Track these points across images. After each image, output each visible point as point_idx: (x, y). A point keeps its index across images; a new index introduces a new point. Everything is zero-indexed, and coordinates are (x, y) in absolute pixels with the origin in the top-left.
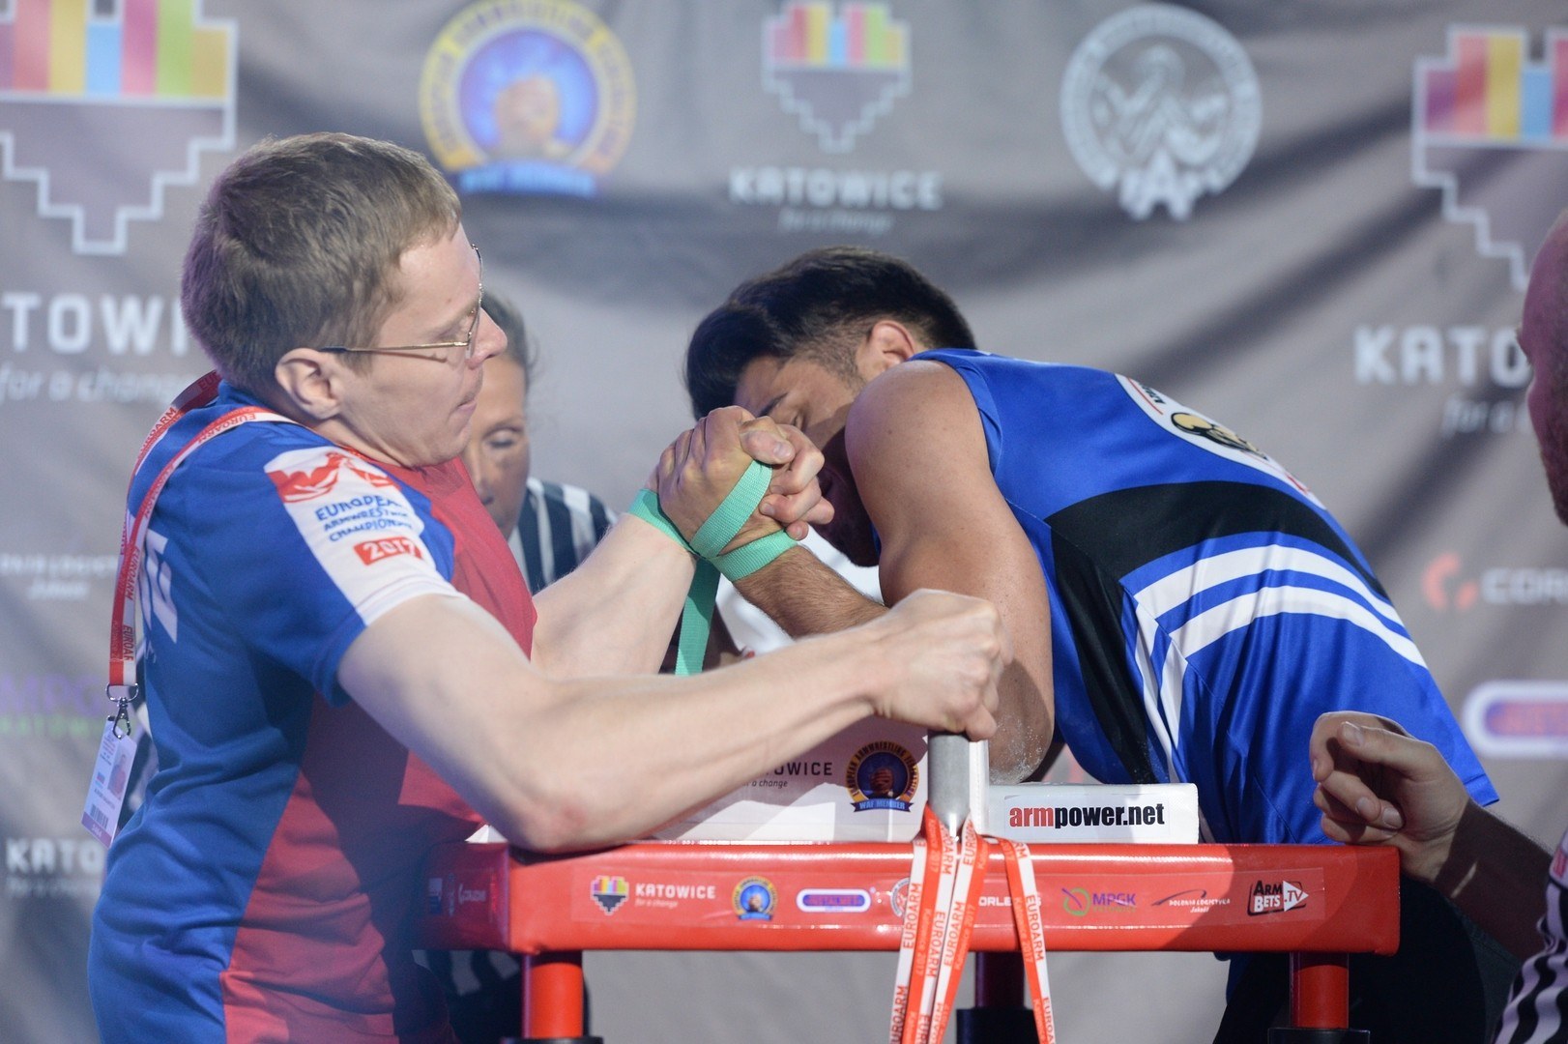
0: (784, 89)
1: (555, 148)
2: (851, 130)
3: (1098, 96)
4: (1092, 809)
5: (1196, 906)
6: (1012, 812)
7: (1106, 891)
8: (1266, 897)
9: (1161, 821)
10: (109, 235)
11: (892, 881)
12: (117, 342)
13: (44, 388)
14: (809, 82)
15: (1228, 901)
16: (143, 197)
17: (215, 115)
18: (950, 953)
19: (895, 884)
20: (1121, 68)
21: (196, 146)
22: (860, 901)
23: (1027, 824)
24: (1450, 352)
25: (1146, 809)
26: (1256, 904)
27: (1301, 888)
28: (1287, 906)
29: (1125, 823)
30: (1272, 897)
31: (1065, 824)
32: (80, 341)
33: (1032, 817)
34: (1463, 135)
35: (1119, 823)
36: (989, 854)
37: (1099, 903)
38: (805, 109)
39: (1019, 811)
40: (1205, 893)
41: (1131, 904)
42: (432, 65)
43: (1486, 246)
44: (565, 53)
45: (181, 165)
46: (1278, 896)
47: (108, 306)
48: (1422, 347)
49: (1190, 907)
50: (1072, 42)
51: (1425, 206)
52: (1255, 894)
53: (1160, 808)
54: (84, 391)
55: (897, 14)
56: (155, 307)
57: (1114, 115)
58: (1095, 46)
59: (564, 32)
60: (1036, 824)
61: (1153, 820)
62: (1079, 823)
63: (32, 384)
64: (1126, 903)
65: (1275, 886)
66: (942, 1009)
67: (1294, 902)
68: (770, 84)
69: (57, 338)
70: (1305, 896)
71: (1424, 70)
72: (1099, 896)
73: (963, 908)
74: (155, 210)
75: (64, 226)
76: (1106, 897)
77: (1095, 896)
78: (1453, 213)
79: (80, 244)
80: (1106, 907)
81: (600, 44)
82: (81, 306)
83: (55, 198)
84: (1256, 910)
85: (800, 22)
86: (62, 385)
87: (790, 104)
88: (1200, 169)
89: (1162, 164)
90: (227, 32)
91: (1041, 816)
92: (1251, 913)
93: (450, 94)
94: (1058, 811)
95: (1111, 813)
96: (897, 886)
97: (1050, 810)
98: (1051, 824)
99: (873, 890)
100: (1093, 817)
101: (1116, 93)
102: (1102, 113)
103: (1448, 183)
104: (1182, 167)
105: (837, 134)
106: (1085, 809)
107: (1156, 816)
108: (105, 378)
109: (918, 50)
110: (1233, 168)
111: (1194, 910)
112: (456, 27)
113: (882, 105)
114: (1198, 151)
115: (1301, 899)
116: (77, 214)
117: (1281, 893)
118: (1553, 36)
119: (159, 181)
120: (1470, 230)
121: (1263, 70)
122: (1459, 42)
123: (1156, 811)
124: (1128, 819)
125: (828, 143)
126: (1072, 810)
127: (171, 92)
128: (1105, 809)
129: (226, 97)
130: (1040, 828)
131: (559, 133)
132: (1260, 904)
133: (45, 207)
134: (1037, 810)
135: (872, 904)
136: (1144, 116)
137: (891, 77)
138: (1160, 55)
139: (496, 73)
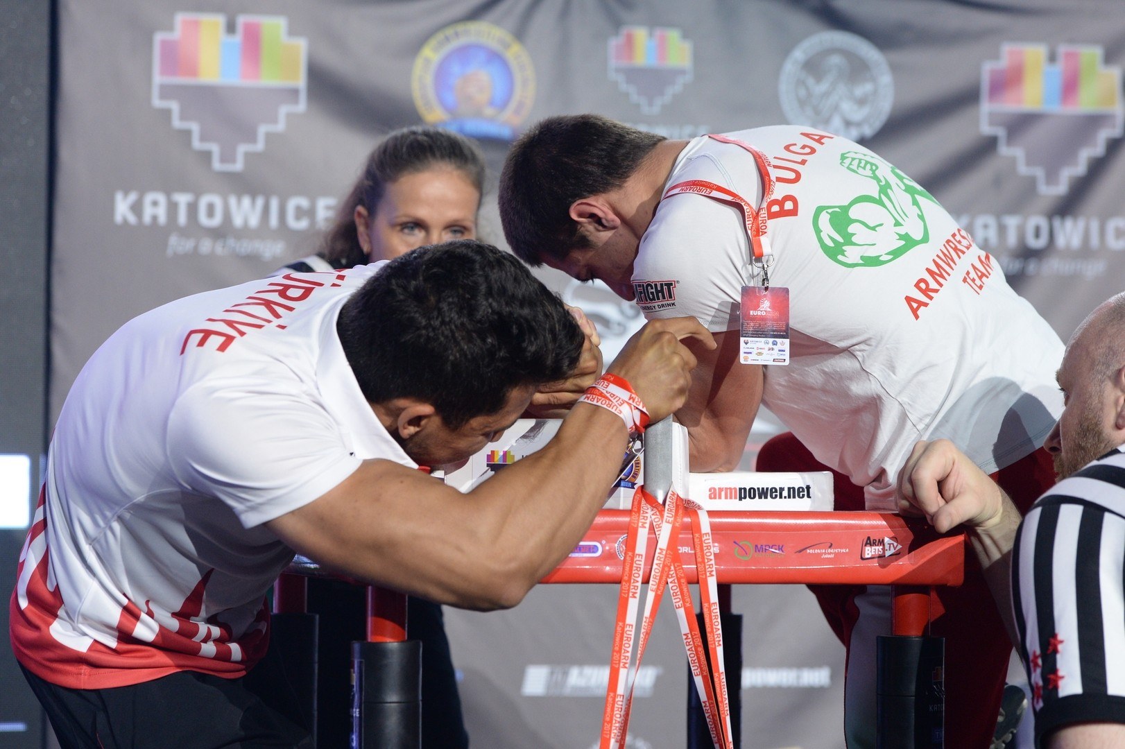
0: (620, 78)
1: (489, 111)
2: (659, 102)
3: (801, 83)
4: (763, 489)
5: (825, 554)
6: (710, 490)
7: (764, 544)
8: (873, 548)
9: (809, 496)
10: (233, 161)
11: (616, 536)
12: (238, 221)
13: (196, 248)
14: (635, 75)
15: (847, 550)
16: (252, 139)
17: (294, 92)
18: (654, 583)
19: (618, 538)
20: (813, 67)
21: (284, 110)
22: (594, 550)
23: (720, 498)
24: (1002, 229)
25: (799, 488)
26: (867, 552)
27: (897, 542)
28: (888, 554)
29: (785, 497)
30: (877, 548)
31: (745, 498)
32: (217, 221)
33: (723, 494)
34: (1010, 105)
35: (781, 497)
36: (683, 517)
37: (759, 551)
38: (632, 90)
39: (714, 489)
40: (832, 544)
41: (780, 552)
42: (419, 63)
43: (1023, 169)
44: (496, 58)
45: (275, 121)
46: (881, 547)
47: (233, 201)
48: (986, 226)
49: (822, 554)
50: (786, 52)
51: (987, 147)
52: (866, 545)
53: (808, 488)
54: (219, 249)
55: (686, 35)
56: (260, 202)
57: (809, 94)
58: (799, 54)
59: (494, 44)
60: (726, 498)
61: (803, 496)
62: (754, 497)
63: (188, 245)
64: (777, 551)
65: (879, 540)
66: (648, 621)
67: (892, 551)
68: (613, 76)
69: (203, 219)
70: (900, 547)
71: (988, 69)
72: (759, 546)
73: (664, 553)
74: (260, 146)
75: (207, 156)
76: (764, 547)
77: (756, 546)
78: (1004, 150)
79: (217, 165)
80: (764, 554)
81: (515, 53)
82: (217, 200)
83: (203, 138)
84: (867, 556)
85: (630, 41)
86: (206, 246)
87: (624, 87)
88: (858, 124)
89: (837, 122)
90: (301, 46)
91: (728, 493)
92: (862, 559)
93: (429, 80)
94: (740, 489)
95: (776, 491)
96: (620, 539)
97: (735, 489)
98: (736, 498)
99: (604, 542)
100: (763, 493)
101: (811, 81)
102: (802, 92)
103: (1001, 132)
104: (848, 124)
105: (651, 104)
106: (758, 489)
107: (806, 493)
108: (231, 242)
109: (697, 57)
110: (877, 124)
111: (824, 556)
112: (433, 42)
113: (677, 88)
114: (857, 114)
115: (897, 549)
116: (215, 148)
117: (884, 545)
118: (1062, 49)
119: (262, 130)
120: (1013, 161)
121: (895, 68)
122: (1008, 52)
123: (806, 490)
124: (787, 495)
125: (646, 110)
126: (750, 489)
127: (270, 79)
128: (772, 489)
129: (301, 82)
130: (729, 500)
131: (491, 103)
132: (869, 552)
133: (197, 144)
134: (727, 489)
135: (603, 552)
136: (827, 94)
137: (682, 72)
138: (835, 60)
139: (456, 69)
